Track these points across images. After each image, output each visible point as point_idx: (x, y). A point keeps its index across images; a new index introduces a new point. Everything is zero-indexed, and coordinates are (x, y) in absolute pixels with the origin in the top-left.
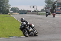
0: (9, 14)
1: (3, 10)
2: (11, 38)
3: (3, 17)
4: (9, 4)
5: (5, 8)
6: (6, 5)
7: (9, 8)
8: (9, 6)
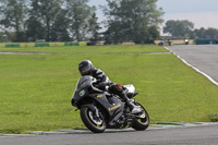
0: (157, 42)
1: (136, 29)
2: (164, 127)
3: (137, 54)
4: (157, 9)
5: (144, 21)
6: (148, 11)
7: (157, 21)
8: (157, 16)
